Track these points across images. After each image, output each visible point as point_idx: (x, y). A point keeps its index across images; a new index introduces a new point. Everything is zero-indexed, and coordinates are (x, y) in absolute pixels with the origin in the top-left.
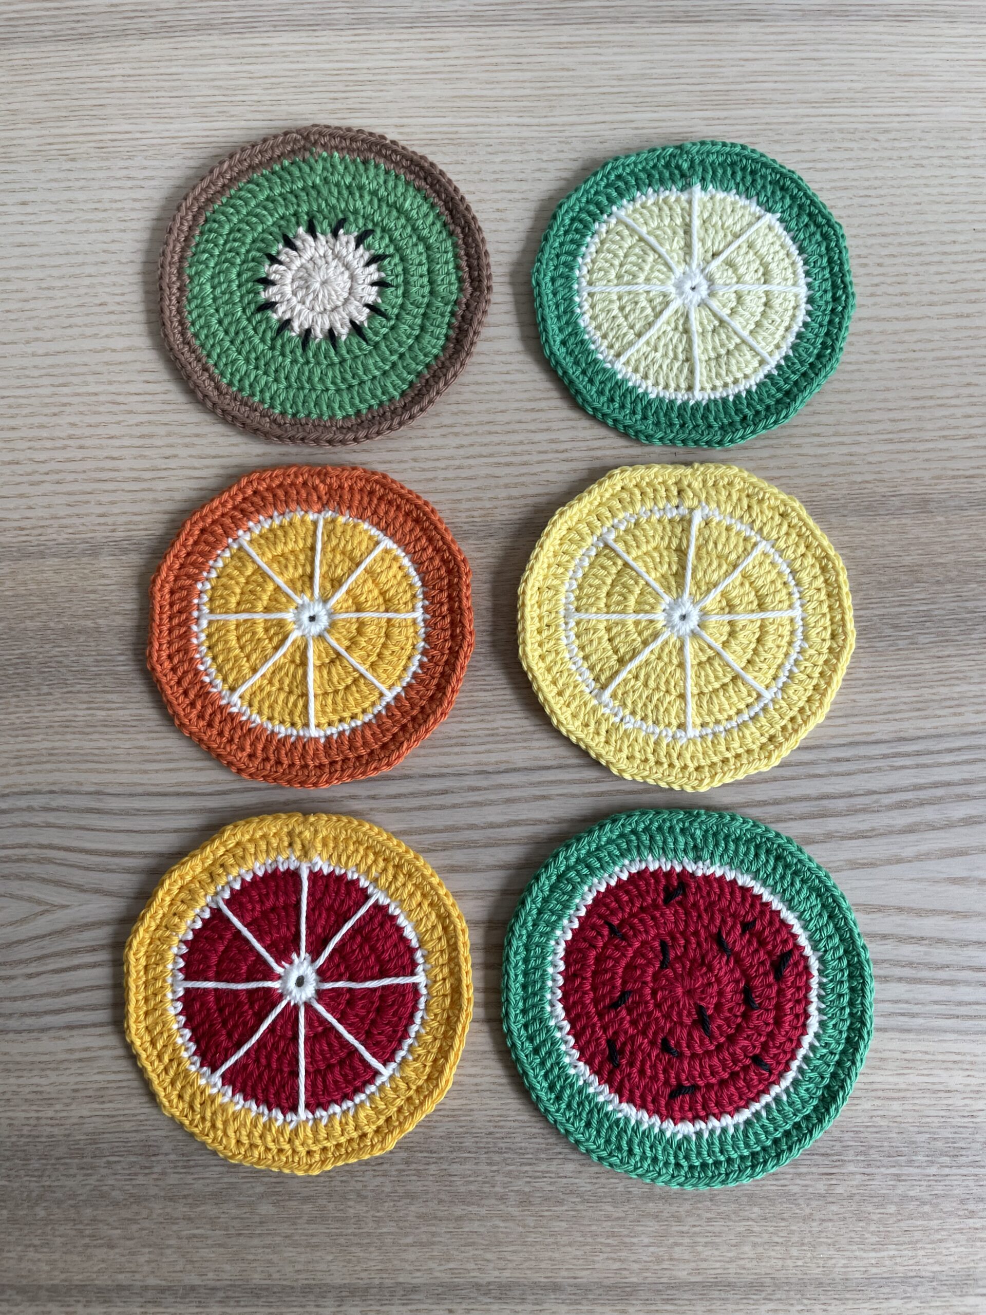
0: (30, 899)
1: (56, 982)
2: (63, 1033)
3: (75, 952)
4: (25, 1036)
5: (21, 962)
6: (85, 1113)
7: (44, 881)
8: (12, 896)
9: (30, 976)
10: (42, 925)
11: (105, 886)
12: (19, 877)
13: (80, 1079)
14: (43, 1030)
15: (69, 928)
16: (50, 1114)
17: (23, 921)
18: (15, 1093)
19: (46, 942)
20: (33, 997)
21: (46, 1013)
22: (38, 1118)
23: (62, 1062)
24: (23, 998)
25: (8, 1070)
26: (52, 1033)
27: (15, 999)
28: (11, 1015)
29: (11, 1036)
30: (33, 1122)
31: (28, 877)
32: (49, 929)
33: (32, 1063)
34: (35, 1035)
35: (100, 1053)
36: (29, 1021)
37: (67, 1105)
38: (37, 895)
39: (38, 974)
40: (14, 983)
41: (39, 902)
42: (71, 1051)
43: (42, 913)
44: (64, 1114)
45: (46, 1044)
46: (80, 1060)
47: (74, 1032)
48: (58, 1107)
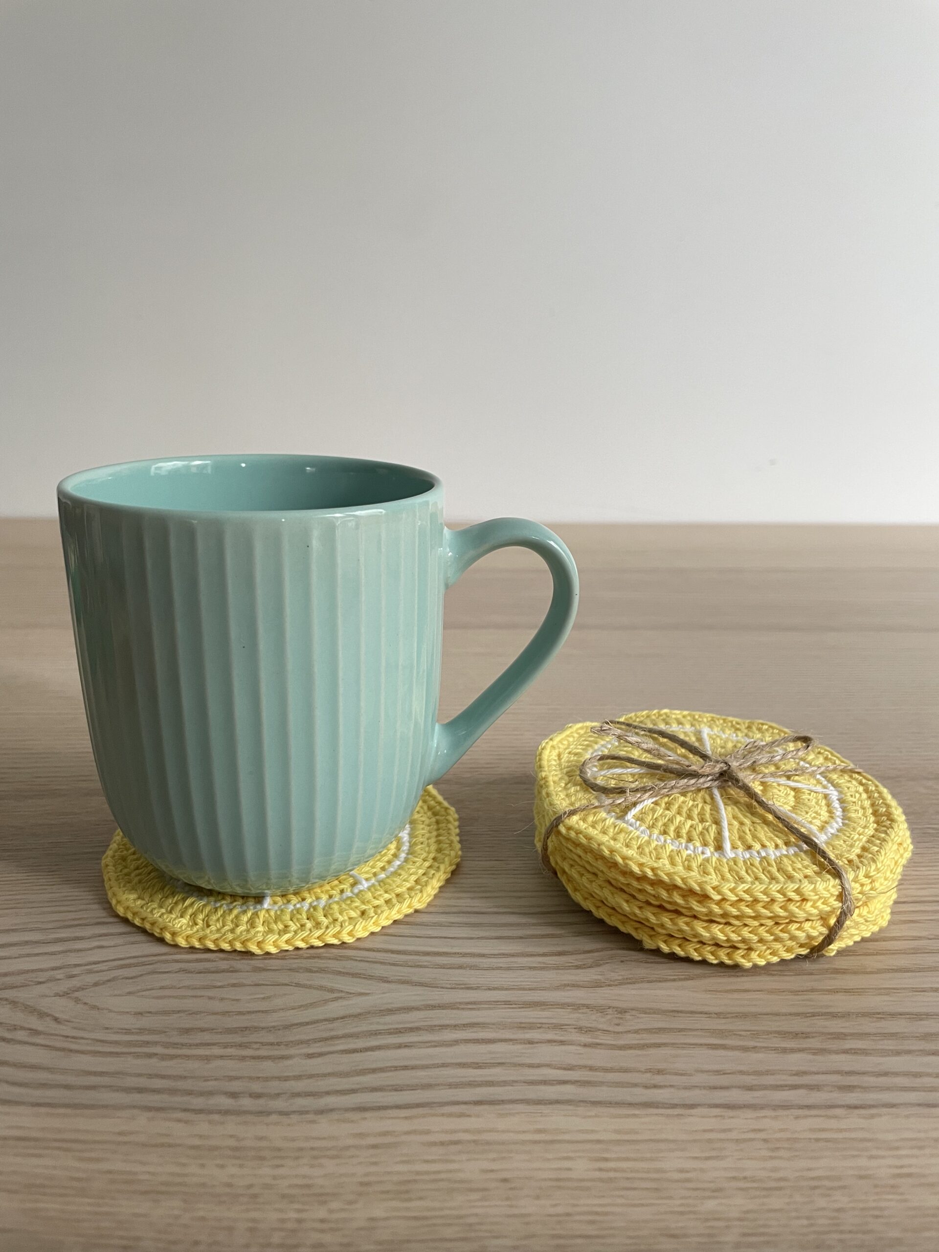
0: (321, 988)
1: (346, 1062)
2: (350, 1115)
3: (376, 1033)
4: (295, 1118)
5: (302, 1042)
6: (378, 1213)
7: (339, 973)
8: (298, 985)
9: (310, 1056)
10: (336, 1008)
11: (415, 979)
12: (309, 970)
13: (373, 1169)
14: (321, 1112)
15: (369, 1013)
16: (322, 1213)
17: (312, 1005)
18: (267, 1186)
19: (336, 1024)
20: (311, 1076)
21: (328, 1093)
22: (299, 1221)
23: (347, 1148)
24: (298, 1078)
25: (262, 1158)
26: (335, 1116)
27: (286, 1079)
28: (278, 1095)
29: (274, 1118)
30: (290, 1225)
31: (321, 970)
32: (342, 1013)
33: (301, 1149)
34: (310, 1117)
35: (404, 1138)
36: (301, 1102)
37: (350, 1203)
38: (329, 985)
39: (321, 1055)
40: (290, 1062)
41: (332, 990)
42: (361, 1135)
43: (337, 999)
44: (343, 1215)
45: (324, 1127)
46: (374, 1147)
47: (368, 1115)
48: (334, 1205)
